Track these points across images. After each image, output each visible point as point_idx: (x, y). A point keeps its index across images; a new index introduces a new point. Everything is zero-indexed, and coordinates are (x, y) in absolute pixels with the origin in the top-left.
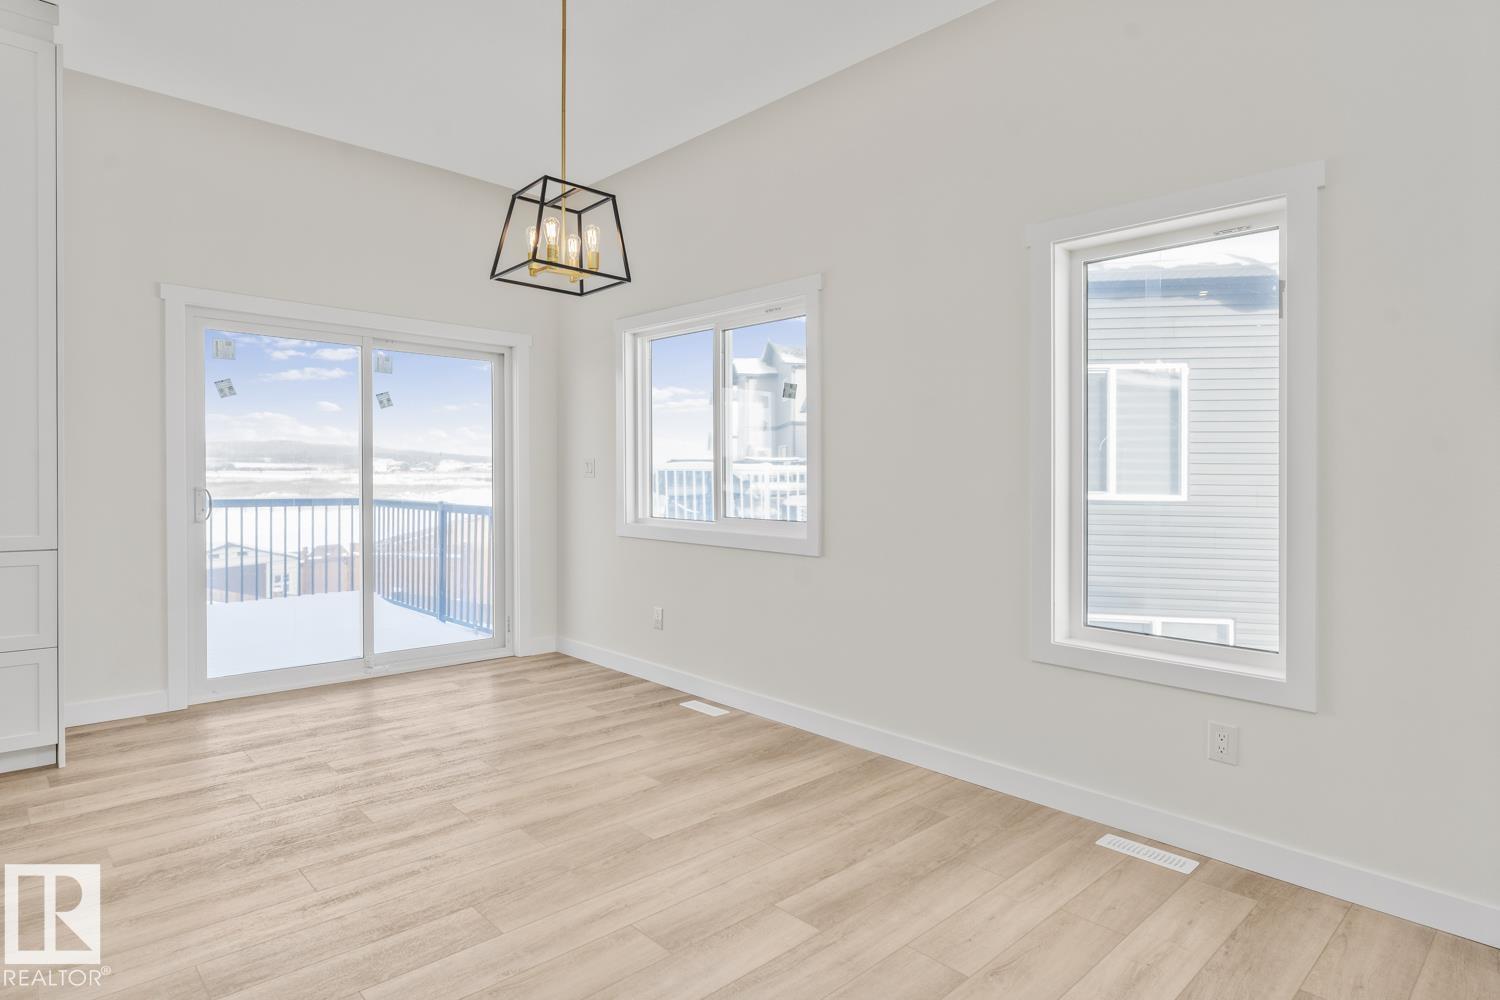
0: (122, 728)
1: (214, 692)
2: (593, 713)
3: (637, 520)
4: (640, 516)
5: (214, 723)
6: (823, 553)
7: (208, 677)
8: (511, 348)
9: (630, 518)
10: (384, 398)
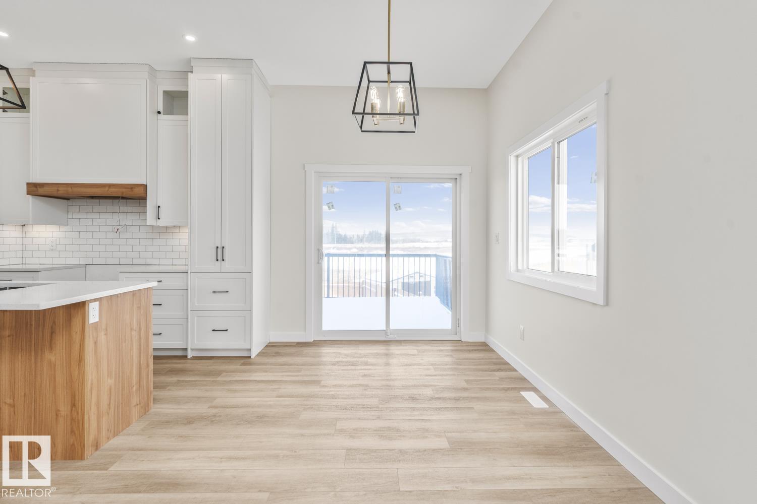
0: (286, 346)
1: (324, 336)
2: (465, 385)
3: (518, 270)
4: (520, 267)
5: (326, 350)
6: (607, 303)
7: (323, 329)
8: (461, 174)
9: (512, 268)
10: (397, 206)
